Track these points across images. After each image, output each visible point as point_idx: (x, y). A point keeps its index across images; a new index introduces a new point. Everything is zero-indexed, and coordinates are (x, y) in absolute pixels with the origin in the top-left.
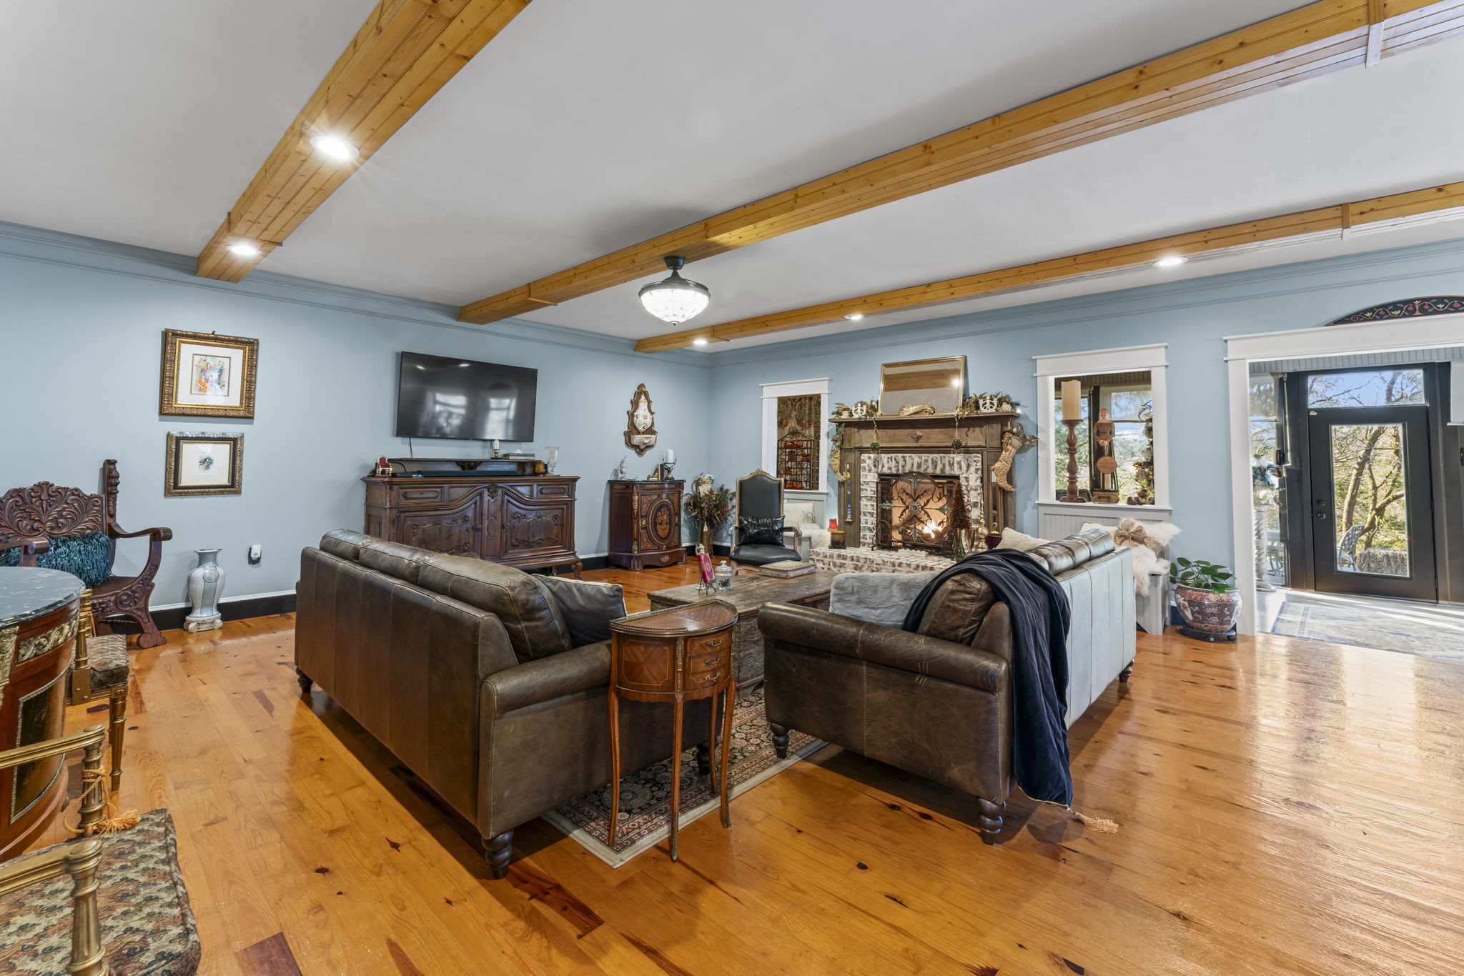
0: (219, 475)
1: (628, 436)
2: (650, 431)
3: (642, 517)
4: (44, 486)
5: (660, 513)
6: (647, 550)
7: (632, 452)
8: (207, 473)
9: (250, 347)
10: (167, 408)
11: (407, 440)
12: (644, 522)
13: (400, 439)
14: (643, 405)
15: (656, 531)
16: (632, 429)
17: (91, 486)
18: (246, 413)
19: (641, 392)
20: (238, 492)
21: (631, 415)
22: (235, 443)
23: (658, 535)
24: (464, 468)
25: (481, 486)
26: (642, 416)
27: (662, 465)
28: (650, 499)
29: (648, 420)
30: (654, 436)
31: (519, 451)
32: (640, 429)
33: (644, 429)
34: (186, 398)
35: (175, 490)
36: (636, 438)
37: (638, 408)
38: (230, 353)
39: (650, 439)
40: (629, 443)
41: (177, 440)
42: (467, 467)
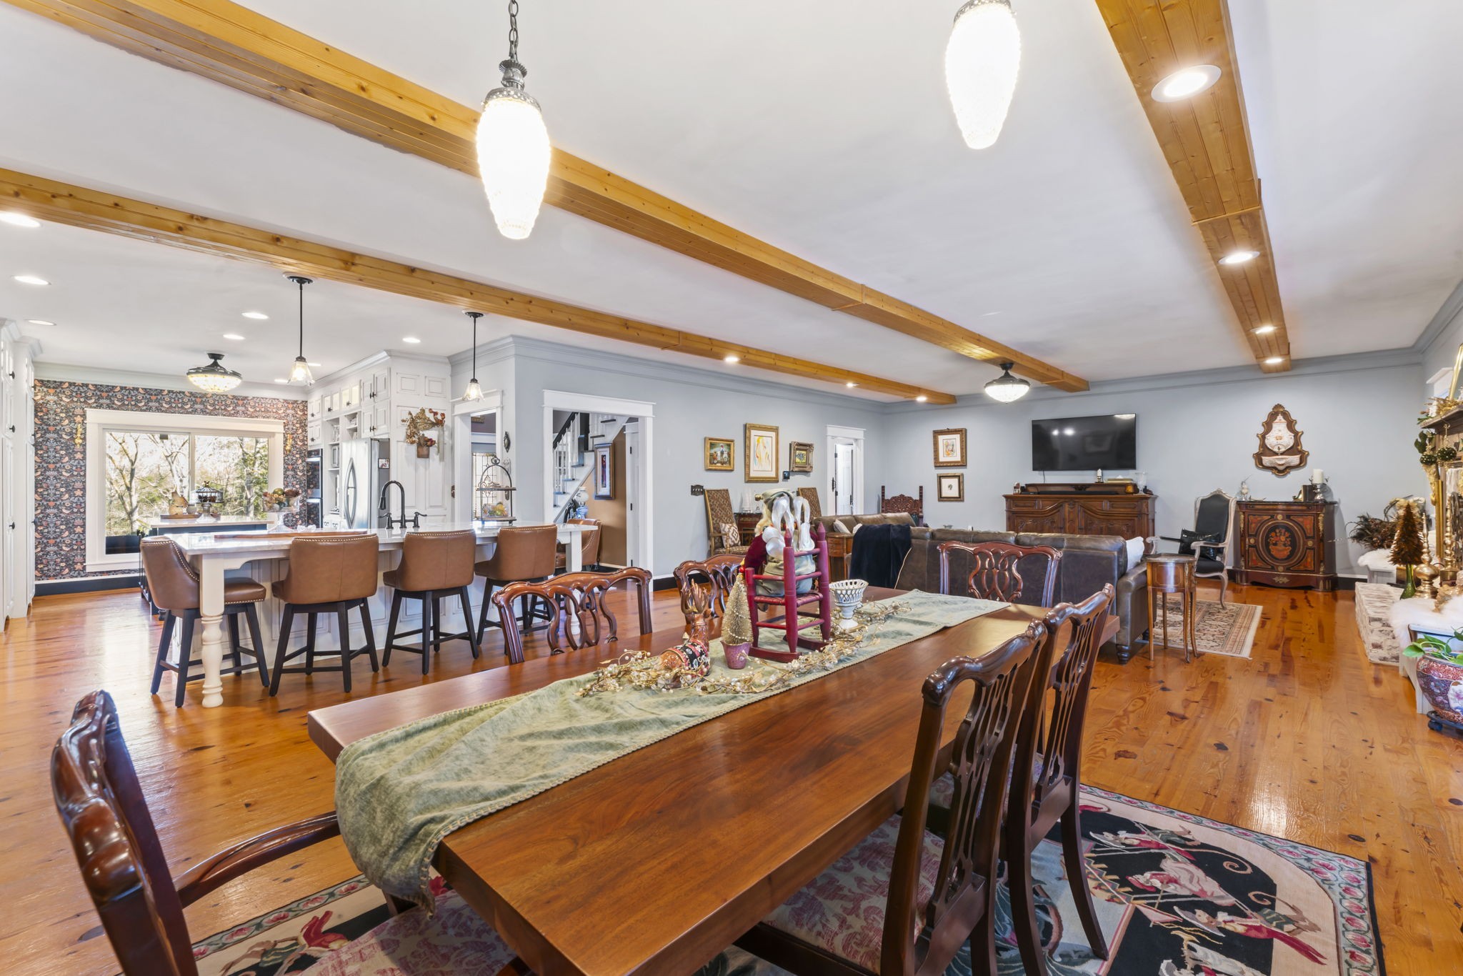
0: (946, 493)
1: (1258, 458)
2: (1295, 449)
3: (1250, 536)
4: (902, 496)
5: (1273, 534)
6: (1257, 568)
7: (1269, 475)
8: (951, 491)
9: (962, 432)
10: (938, 465)
11: (1042, 472)
12: (1252, 541)
13: (1037, 472)
14: (1280, 426)
15: (1269, 551)
16: (1265, 450)
17: (916, 497)
18: (963, 464)
19: (1278, 411)
20: (963, 501)
21: (1263, 437)
22: (960, 478)
23: (1272, 556)
24: (1080, 489)
25: (1061, 501)
26: (1280, 436)
27: (1305, 487)
28: (1259, 519)
29: (1288, 441)
30: (1298, 456)
31: (1120, 477)
32: (1276, 450)
33: (1283, 450)
34: (942, 459)
35: (941, 498)
36: (1267, 460)
37: (1273, 429)
38: (957, 437)
39: (1295, 460)
40: (1261, 464)
41: (940, 477)
42: (1080, 488)
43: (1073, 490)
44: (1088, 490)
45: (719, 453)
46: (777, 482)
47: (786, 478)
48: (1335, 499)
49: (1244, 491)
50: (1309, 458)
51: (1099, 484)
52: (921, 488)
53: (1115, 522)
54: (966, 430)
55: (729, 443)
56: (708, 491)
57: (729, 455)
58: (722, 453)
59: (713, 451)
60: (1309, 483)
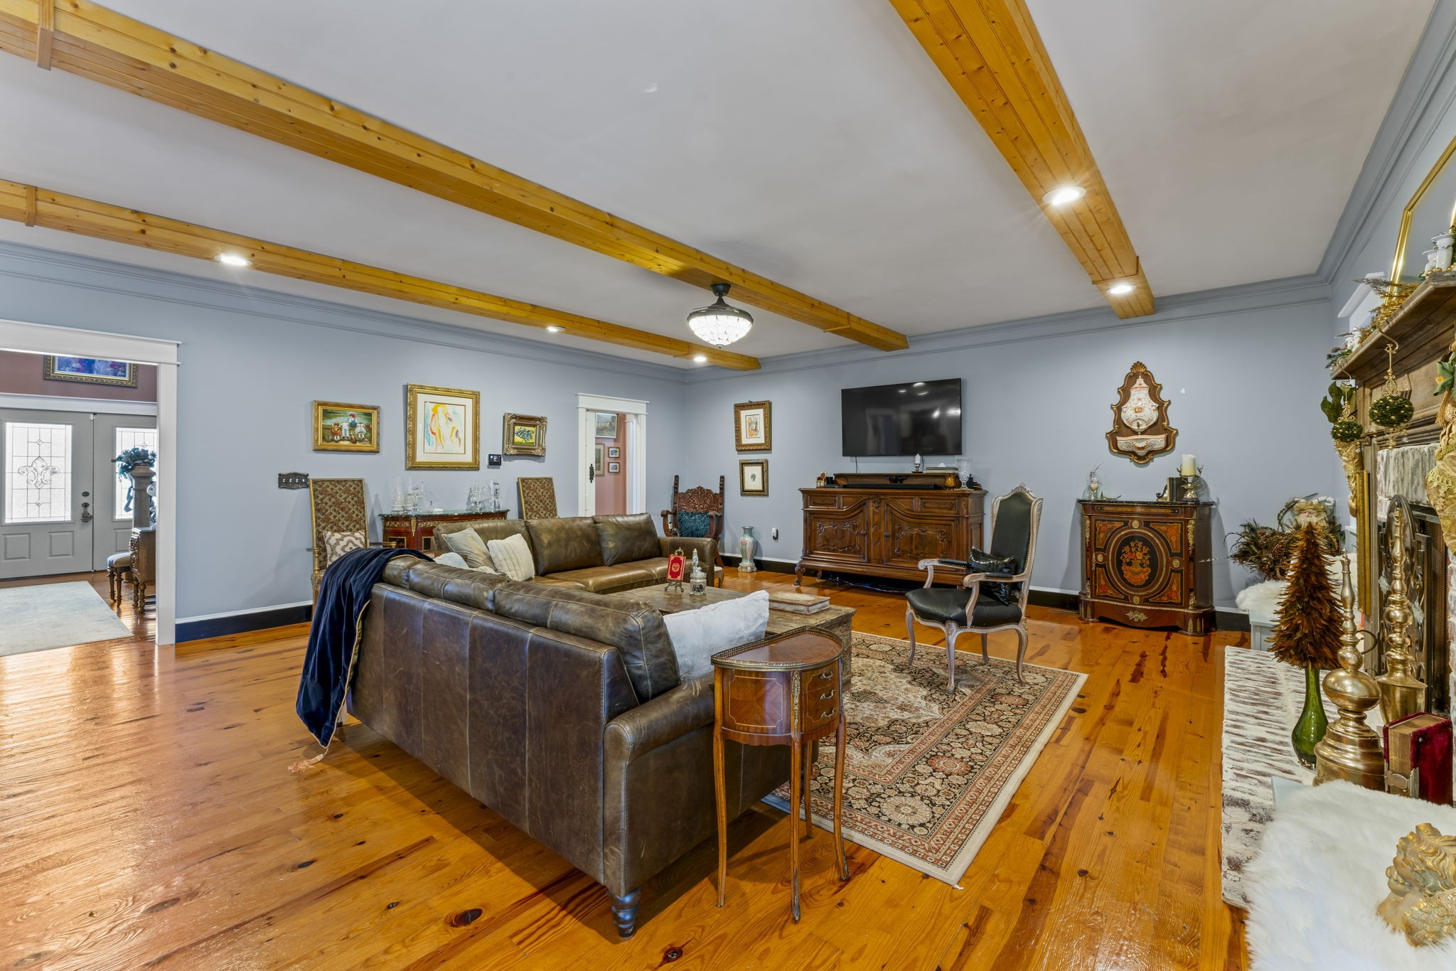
1: (1112, 437)
2: (1160, 426)
3: (1098, 550)
4: (699, 488)
5: (1127, 549)
6: (1106, 597)
7: (1126, 462)
8: (754, 483)
9: (766, 406)
10: (741, 448)
11: (854, 458)
12: (1100, 558)
14: (1140, 394)
15: (1121, 573)
16: (1121, 428)
18: (766, 447)
19: (1138, 372)
20: (767, 495)
21: (1118, 409)
22: (763, 465)
23: (1125, 580)
24: (895, 481)
25: (866, 497)
26: (1140, 408)
27: (1171, 480)
28: (1109, 526)
29: (1149, 413)
30: (1163, 436)
31: (942, 465)
32: (1134, 427)
33: (1144, 427)
34: (745, 441)
35: (745, 492)
36: (1123, 442)
37: (1132, 397)
38: (760, 412)
39: (1159, 441)
40: (1116, 448)
41: (743, 464)
42: (897, 480)
43: (888, 482)
44: (906, 482)
45: (345, 426)
46: (477, 469)
47: (495, 462)
48: (1213, 498)
49: (1094, 486)
50: (1178, 439)
51: (917, 475)
52: (722, 478)
53: (927, 527)
54: (770, 404)
55: (369, 412)
56: (315, 482)
57: (368, 428)
58: (353, 426)
59: (330, 422)
60: (1177, 475)
